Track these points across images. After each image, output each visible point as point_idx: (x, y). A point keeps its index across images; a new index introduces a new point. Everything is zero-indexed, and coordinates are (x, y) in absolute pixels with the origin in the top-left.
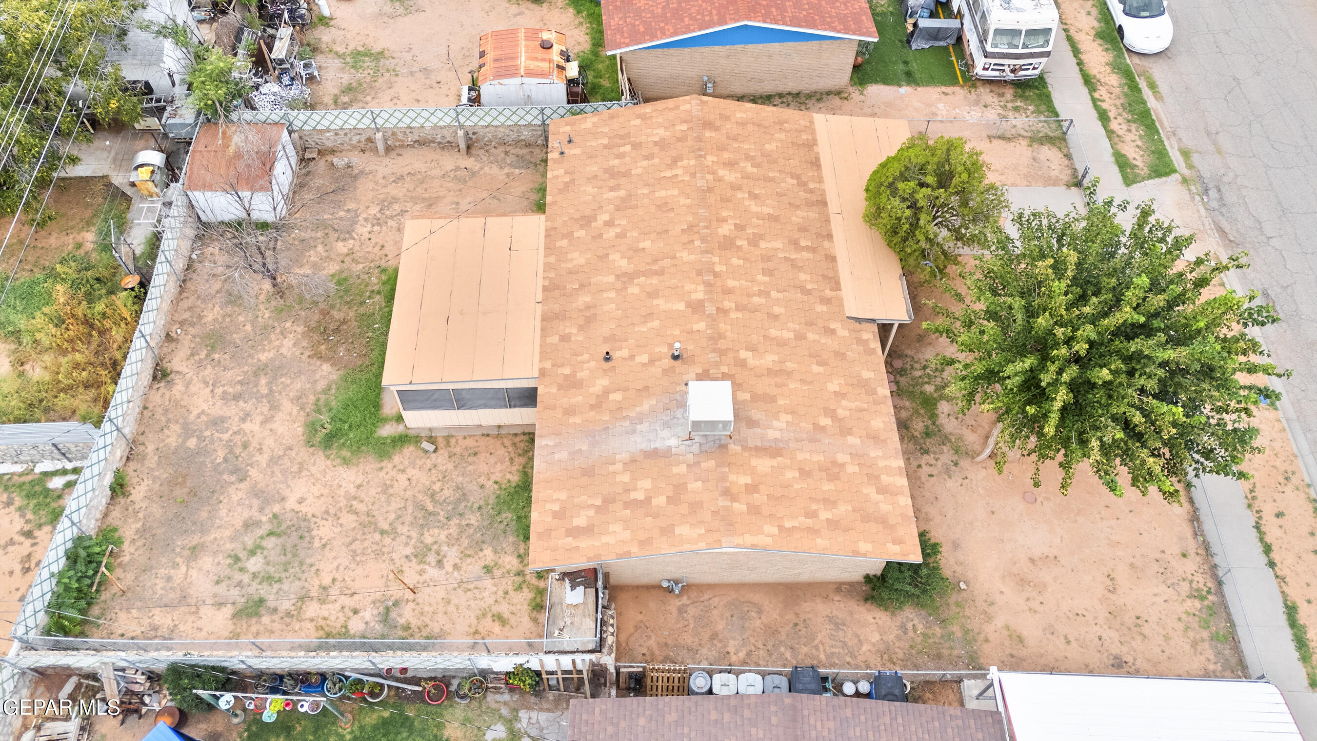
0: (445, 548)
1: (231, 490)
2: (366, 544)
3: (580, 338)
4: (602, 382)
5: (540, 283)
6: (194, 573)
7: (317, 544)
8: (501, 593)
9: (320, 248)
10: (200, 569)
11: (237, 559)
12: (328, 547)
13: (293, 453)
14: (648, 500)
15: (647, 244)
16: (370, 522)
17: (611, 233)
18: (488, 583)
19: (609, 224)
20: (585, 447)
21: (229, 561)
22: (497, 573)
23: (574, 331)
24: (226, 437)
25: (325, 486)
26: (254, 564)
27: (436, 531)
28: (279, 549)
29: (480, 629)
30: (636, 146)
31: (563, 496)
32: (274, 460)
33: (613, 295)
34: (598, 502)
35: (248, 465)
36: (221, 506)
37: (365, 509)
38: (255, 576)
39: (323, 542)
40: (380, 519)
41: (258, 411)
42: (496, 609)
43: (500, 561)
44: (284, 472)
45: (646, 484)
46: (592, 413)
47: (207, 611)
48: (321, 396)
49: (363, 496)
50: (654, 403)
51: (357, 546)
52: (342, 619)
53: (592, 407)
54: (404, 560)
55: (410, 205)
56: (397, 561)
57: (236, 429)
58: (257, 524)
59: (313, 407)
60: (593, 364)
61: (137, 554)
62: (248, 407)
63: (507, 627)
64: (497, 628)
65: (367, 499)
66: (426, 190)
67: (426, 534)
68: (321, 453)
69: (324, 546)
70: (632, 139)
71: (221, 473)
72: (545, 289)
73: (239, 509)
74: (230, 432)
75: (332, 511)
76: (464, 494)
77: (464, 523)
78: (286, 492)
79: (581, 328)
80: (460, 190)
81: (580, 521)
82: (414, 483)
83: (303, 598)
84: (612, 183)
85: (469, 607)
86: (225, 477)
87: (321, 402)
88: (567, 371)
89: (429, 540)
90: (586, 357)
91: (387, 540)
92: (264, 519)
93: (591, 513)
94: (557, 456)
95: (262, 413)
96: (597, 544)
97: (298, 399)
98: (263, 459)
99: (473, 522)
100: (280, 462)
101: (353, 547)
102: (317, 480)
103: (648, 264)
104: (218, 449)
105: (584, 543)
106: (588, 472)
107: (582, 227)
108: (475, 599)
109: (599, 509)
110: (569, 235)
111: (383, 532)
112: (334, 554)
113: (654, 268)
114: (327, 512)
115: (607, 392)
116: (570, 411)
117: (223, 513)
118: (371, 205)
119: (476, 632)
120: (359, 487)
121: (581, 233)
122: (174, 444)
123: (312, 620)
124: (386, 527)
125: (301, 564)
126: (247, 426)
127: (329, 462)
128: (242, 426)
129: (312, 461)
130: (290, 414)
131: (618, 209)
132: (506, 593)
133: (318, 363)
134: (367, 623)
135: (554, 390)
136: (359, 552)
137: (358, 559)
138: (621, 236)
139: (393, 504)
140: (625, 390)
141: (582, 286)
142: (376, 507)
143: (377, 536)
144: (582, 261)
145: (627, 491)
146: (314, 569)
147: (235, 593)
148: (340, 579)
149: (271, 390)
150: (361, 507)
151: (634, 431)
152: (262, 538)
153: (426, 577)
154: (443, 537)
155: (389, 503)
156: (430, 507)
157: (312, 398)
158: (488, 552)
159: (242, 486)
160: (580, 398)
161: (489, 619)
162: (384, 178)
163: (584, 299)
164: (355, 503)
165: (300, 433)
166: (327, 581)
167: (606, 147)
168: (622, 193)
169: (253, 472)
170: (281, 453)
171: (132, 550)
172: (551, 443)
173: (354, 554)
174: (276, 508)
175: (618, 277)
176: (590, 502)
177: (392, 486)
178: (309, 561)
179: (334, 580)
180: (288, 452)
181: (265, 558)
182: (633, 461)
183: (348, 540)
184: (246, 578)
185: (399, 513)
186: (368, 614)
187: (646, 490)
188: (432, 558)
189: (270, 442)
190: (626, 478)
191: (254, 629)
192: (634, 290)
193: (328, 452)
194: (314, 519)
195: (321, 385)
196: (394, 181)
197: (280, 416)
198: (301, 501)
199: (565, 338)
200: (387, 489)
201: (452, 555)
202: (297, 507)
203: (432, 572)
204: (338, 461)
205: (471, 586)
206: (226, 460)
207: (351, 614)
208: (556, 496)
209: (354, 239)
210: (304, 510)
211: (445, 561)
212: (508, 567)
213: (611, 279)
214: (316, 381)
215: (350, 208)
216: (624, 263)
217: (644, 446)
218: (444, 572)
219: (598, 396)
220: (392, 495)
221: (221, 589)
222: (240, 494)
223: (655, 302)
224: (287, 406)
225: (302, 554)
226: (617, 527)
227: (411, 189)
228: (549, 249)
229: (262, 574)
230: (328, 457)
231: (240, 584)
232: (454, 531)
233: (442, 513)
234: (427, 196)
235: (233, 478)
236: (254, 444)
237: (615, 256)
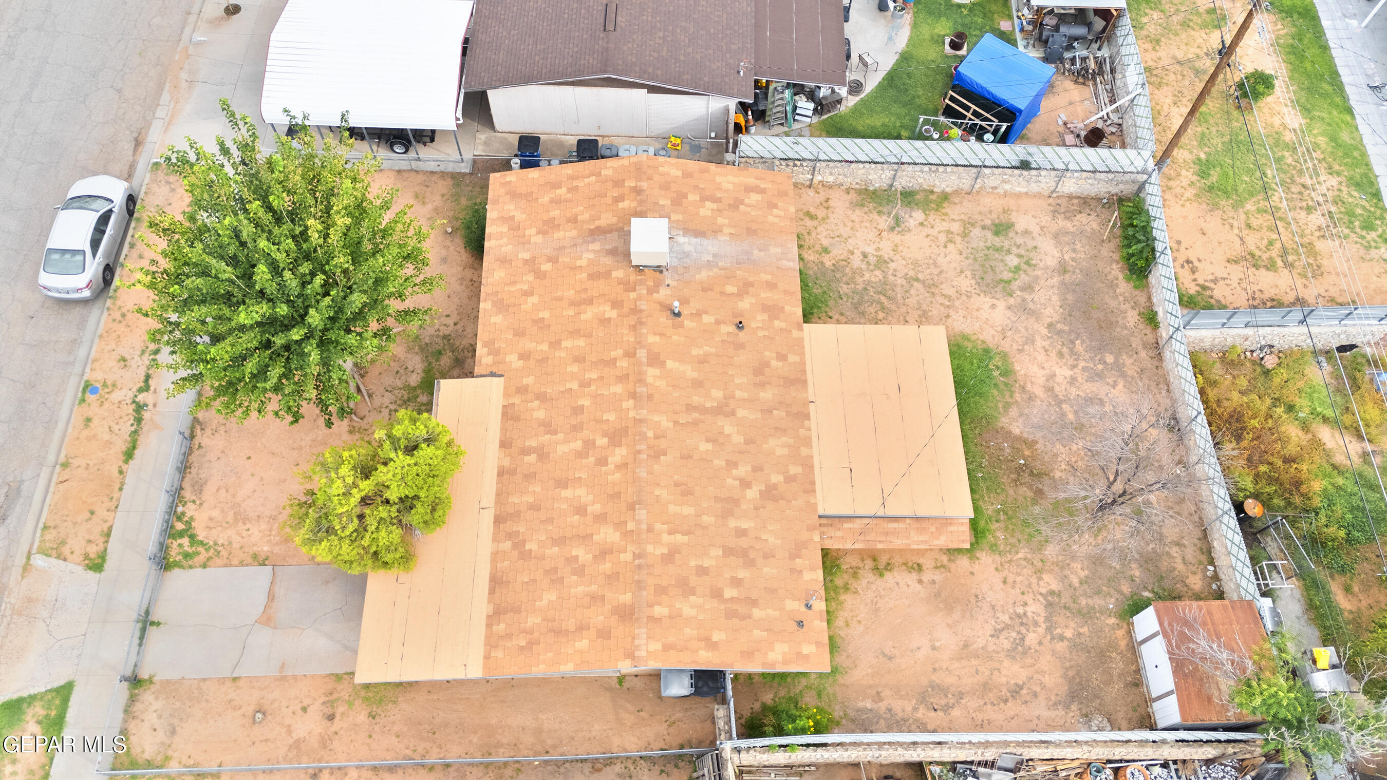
0: (864, 266)
1: (1056, 317)
2: (928, 271)
3: (767, 353)
4: (745, 304)
5: (813, 424)
6: (1057, 255)
7: (969, 273)
8: (814, 234)
9: (1075, 581)
10: (1053, 257)
11: (1028, 263)
12: (958, 270)
13: (1015, 346)
14: (703, 199)
15: (705, 447)
16: (930, 287)
17: (743, 470)
18: (825, 242)
19: (745, 484)
20: (756, 252)
21: (1034, 262)
22: (818, 247)
23: (774, 363)
24: (1082, 364)
25: (977, 318)
26: (1013, 261)
27: (873, 279)
28: (998, 271)
29: (825, 211)
30: (717, 594)
31: (771, 219)
32: (1030, 340)
33: (738, 394)
34: (742, 207)
35: (1051, 337)
36: (1060, 304)
37: (938, 298)
38: (1009, 252)
39: (963, 275)
40: (922, 290)
41: (1063, 387)
42: (815, 223)
43: (817, 256)
44: (1017, 331)
45: (703, 212)
46: (751, 279)
47: (1035, 229)
48: (1010, 400)
49: (942, 309)
50: (697, 276)
51: (936, 271)
52: (931, 218)
53: (752, 284)
54: (895, 258)
55: (991, 647)
56: (900, 259)
57: (1076, 370)
58: (1022, 289)
59: (1013, 389)
60: (754, 325)
61: (1108, 269)
62: (1074, 392)
63: (805, 211)
64: (812, 210)
65: (938, 306)
66: (977, 672)
67: (881, 277)
68: (991, 346)
69: (962, 272)
70: (723, 607)
71: (1071, 331)
72: (807, 416)
73: (1042, 301)
74: (1080, 367)
75: (964, 297)
76: (856, 308)
77: (853, 286)
78: (1009, 313)
79: (767, 364)
80: (935, 670)
81: (754, 198)
82: (901, 318)
83: (965, 235)
84: (744, 542)
85: (836, 225)
86: (1066, 328)
87: (1007, 395)
88: (777, 323)
89: (878, 273)
90: (761, 333)
91: (911, 273)
92: (1019, 293)
93: (746, 201)
94: (779, 250)
95: (1058, 384)
96: (741, 178)
97: (1031, 398)
98: (1039, 343)
99: (845, 286)
100: (1024, 339)
101: (938, 270)
102: (985, 323)
103: (703, 422)
104: (1083, 353)
105: (751, 181)
106: (751, 232)
107: (775, 487)
108: (832, 231)
109: (742, 202)
110: (789, 479)
111: (917, 280)
112: (952, 265)
113: (697, 415)
114: (969, 297)
115: (740, 295)
116: (771, 286)
117: (1055, 298)
118: (1037, 647)
119: (828, 208)
120: (948, 316)
121: (777, 478)
122: (1124, 357)
123: (953, 220)
124: (915, 284)
125: (975, 259)
126: (1068, 373)
127: (981, 338)
128: (1072, 373)
129: (996, 339)
130: (1032, 382)
131: (737, 502)
132: (809, 233)
133: (1025, 435)
134: (911, 216)
135: (787, 308)
136: (932, 266)
137: (931, 261)
138: (732, 464)
139: (914, 301)
140: (722, 293)
141: (770, 411)
142: (929, 299)
143: (920, 276)
144: (772, 442)
145: (719, 210)
146: (964, 255)
147: (1020, 240)
148: (941, 247)
149: (1061, 409)
150: (940, 299)
151: (715, 255)
152: (1015, 279)
153: (875, 246)
154: (867, 276)
155: (918, 302)
156: (882, 298)
157: (1017, 397)
158: (828, 264)
159: (1050, 320)
160: (763, 295)
161: (820, 217)
162: (1035, 695)
163: (767, 395)
164: (948, 303)
165: (1016, 364)
166: (951, 246)
167: (754, 603)
168: (732, 523)
169: (1045, 331)
170: (1026, 347)
171: (1113, 272)
172: (785, 262)
173: (935, 264)
174: (1011, 301)
175: (733, 413)
176: (749, 209)
177: (920, 316)
178: (970, 261)
179: (945, 247)
180: (1020, 348)
181: (1006, 265)
182: (715, 232)
183: (943, 275)
184: (1014, 249)
185: (908, 295)
186: (912, 223)
187: (704, 207)
188: (872, 259)
189: (1041, 357)
190: (720, 221)
191: (994, 216)
192: (717, 394)
193: (984, 346)
194: (978, 292)
195: (1014, 412)
196: (1021, 688)
197: (1041, 381)
198: (993, 306)
199: (782, 357)
200: (924, 314)
201: (856, 261)
202: (995, 302)
203: (870, 250)
204: (973, 338)
205: (837, 239)
206: (1073, 342)
207: (925, 223)
208: (776, 220)
209: (1041, 594)
210: (988, 299)
211: (861, 257)
212: (810, 252)
213: (741, 413)
214: (1021, 415)
215: (1061, 643)
216: (728, 429)
217: (705, 242)
218: (861, 250)
219: (747, 293)
220: (918, 309)
221: (1031, 244)
222: (1048, 313)
223: (695, 375)
224: (1039, 392)
225: (977, 267)
226: (726, 186)
227: (996, 672)
228: (808, 465)
229: (1003, 253)
230: (984, 342)
231: (1018, 247)
232: (859, 280)
233: (872, 293)
234: (974, 662)
235: (1059, 326)
236: (1053, 355)
237: (738, 439)
